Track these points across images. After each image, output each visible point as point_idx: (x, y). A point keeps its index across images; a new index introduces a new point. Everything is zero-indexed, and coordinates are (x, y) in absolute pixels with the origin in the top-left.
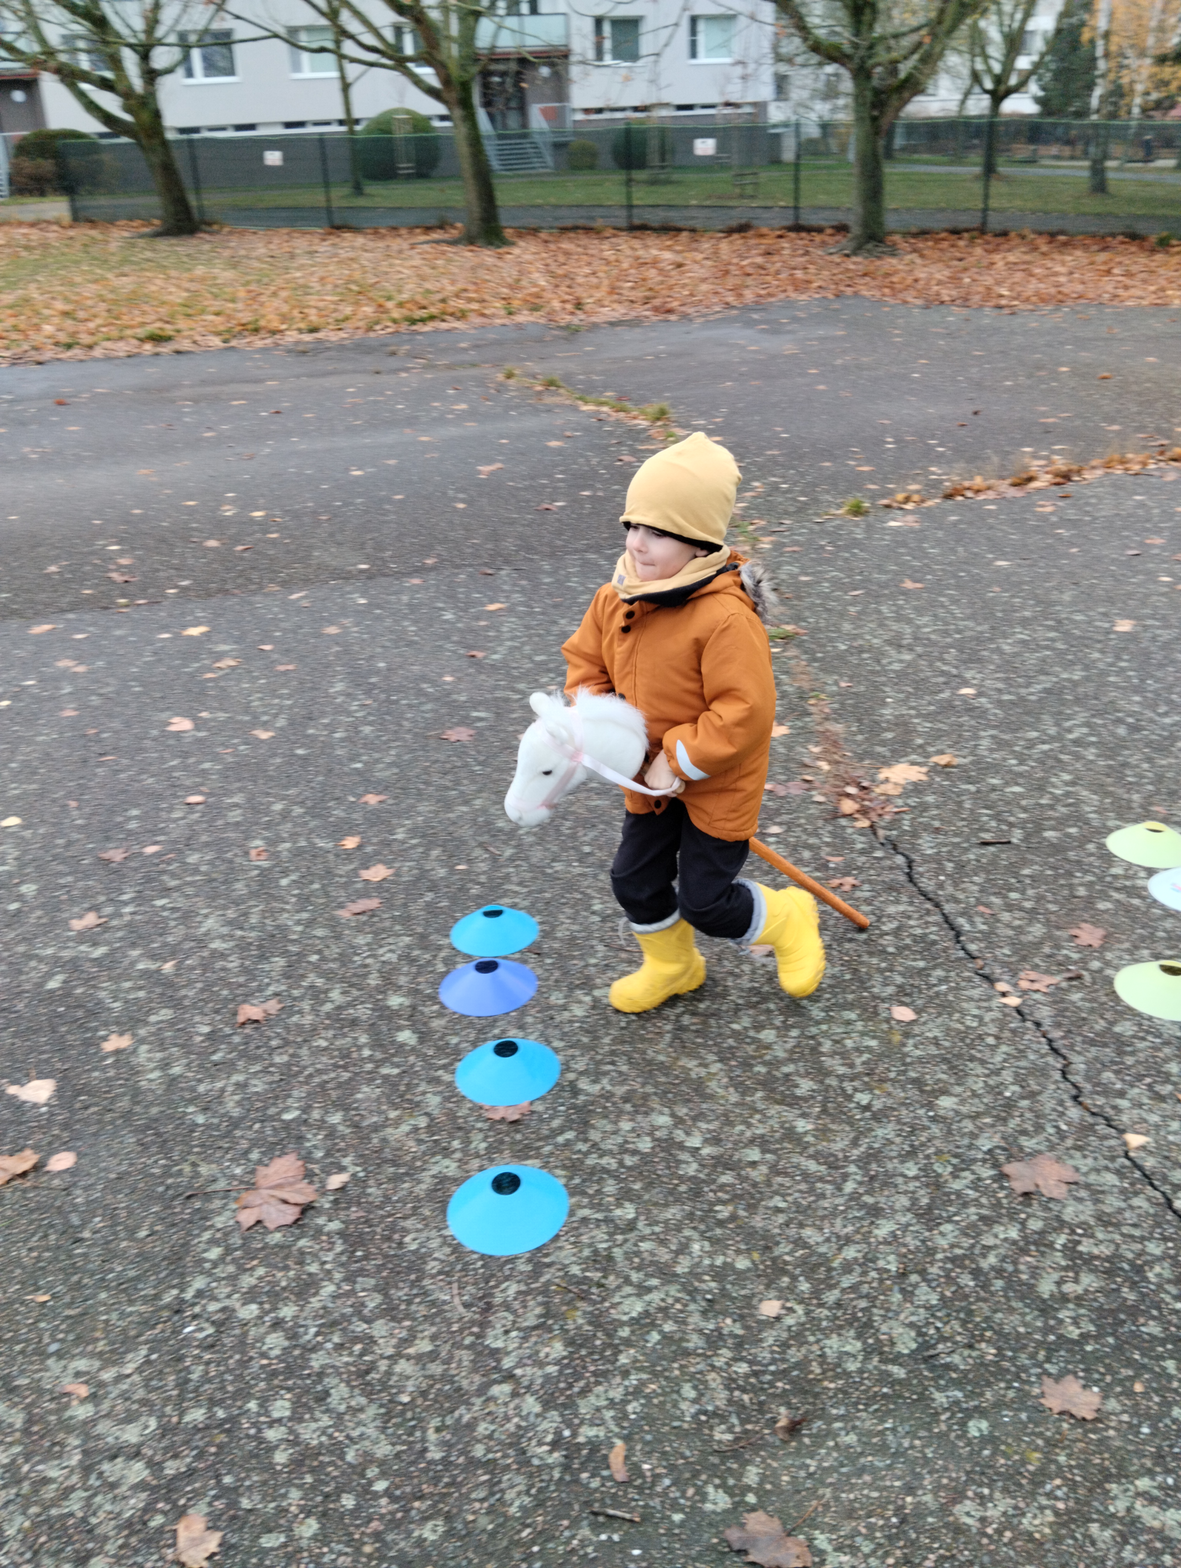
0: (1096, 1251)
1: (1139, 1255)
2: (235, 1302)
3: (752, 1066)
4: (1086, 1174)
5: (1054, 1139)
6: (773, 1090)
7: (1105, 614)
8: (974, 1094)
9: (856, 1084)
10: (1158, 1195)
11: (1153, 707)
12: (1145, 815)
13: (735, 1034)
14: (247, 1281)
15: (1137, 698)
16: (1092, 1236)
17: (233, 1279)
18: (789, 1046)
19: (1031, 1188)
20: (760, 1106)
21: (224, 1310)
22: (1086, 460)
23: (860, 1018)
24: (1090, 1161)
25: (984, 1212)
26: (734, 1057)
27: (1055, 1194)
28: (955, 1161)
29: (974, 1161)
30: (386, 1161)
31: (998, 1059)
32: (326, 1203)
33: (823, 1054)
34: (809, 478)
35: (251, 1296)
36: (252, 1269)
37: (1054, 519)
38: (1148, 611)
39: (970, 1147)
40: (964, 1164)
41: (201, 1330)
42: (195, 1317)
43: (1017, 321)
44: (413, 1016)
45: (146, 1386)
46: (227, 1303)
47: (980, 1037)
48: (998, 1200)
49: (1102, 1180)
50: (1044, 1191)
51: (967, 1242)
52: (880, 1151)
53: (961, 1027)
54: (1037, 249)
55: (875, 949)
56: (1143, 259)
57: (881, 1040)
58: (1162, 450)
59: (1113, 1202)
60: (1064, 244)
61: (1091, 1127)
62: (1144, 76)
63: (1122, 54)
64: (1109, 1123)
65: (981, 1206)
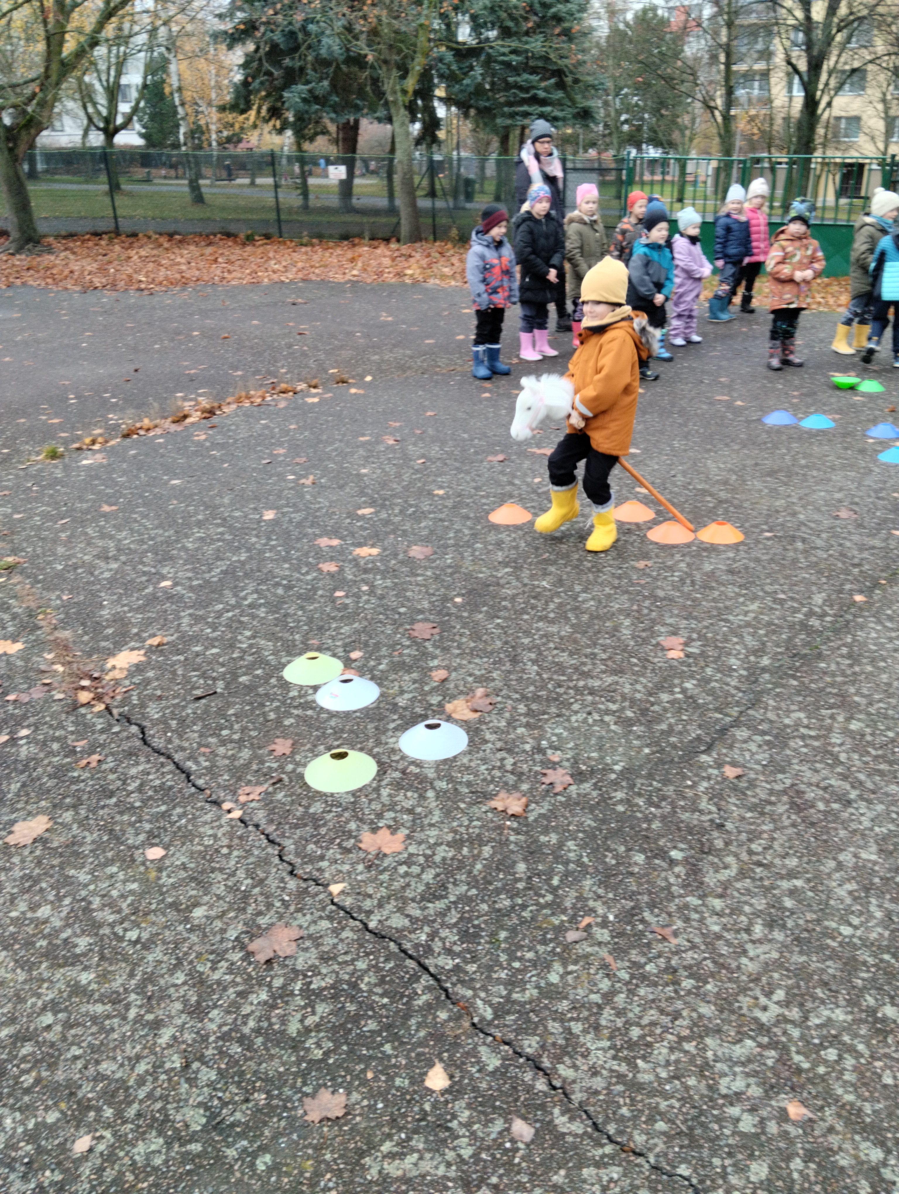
0: (323, 984)
1: (352, 974)
3: (33, 944)
4: (307, 928)
5: (282, 910)
6: (56, 957)
7: (255, 509)
8: (219, 897)
9: (126, 925)
10: (357, 923)
11: (298, 570)
12: (307, 648)
13: (15, 921)
15: (287, 566)
16: (320, 973)
18: (63, 914)
19: (271, 955)
20: (46, 975)
22: (224, 399)
23: (121, 869)
24: (308, 917)
25: (240, 988)
26: (16, 940)
27: (289, 952)
28: (212, 957)
29: (226, 951)
31: (232, 863)
33: (94, 910)
34: (8, 434)
37: (208, 444)
38: (284, 502)
39: (222, 941)
40: (219, 956)
43: (156, 299)
47: (217, 851)
48: (249, 975)
49: (318, 928)
50: (280, 953)
51: (230, 1019)
52: (153, 973)
53: (202, 848)
54: (161, 245)
55: (125, 808)
56: (238, 251)
57: (141, 881)
58: (274, 386)
59: (329, 941)
60: (180, 241)
61: (306, 891)
62: (215, 120)
63: (196, 104)
64: (317, 883)
65: (236, 984)
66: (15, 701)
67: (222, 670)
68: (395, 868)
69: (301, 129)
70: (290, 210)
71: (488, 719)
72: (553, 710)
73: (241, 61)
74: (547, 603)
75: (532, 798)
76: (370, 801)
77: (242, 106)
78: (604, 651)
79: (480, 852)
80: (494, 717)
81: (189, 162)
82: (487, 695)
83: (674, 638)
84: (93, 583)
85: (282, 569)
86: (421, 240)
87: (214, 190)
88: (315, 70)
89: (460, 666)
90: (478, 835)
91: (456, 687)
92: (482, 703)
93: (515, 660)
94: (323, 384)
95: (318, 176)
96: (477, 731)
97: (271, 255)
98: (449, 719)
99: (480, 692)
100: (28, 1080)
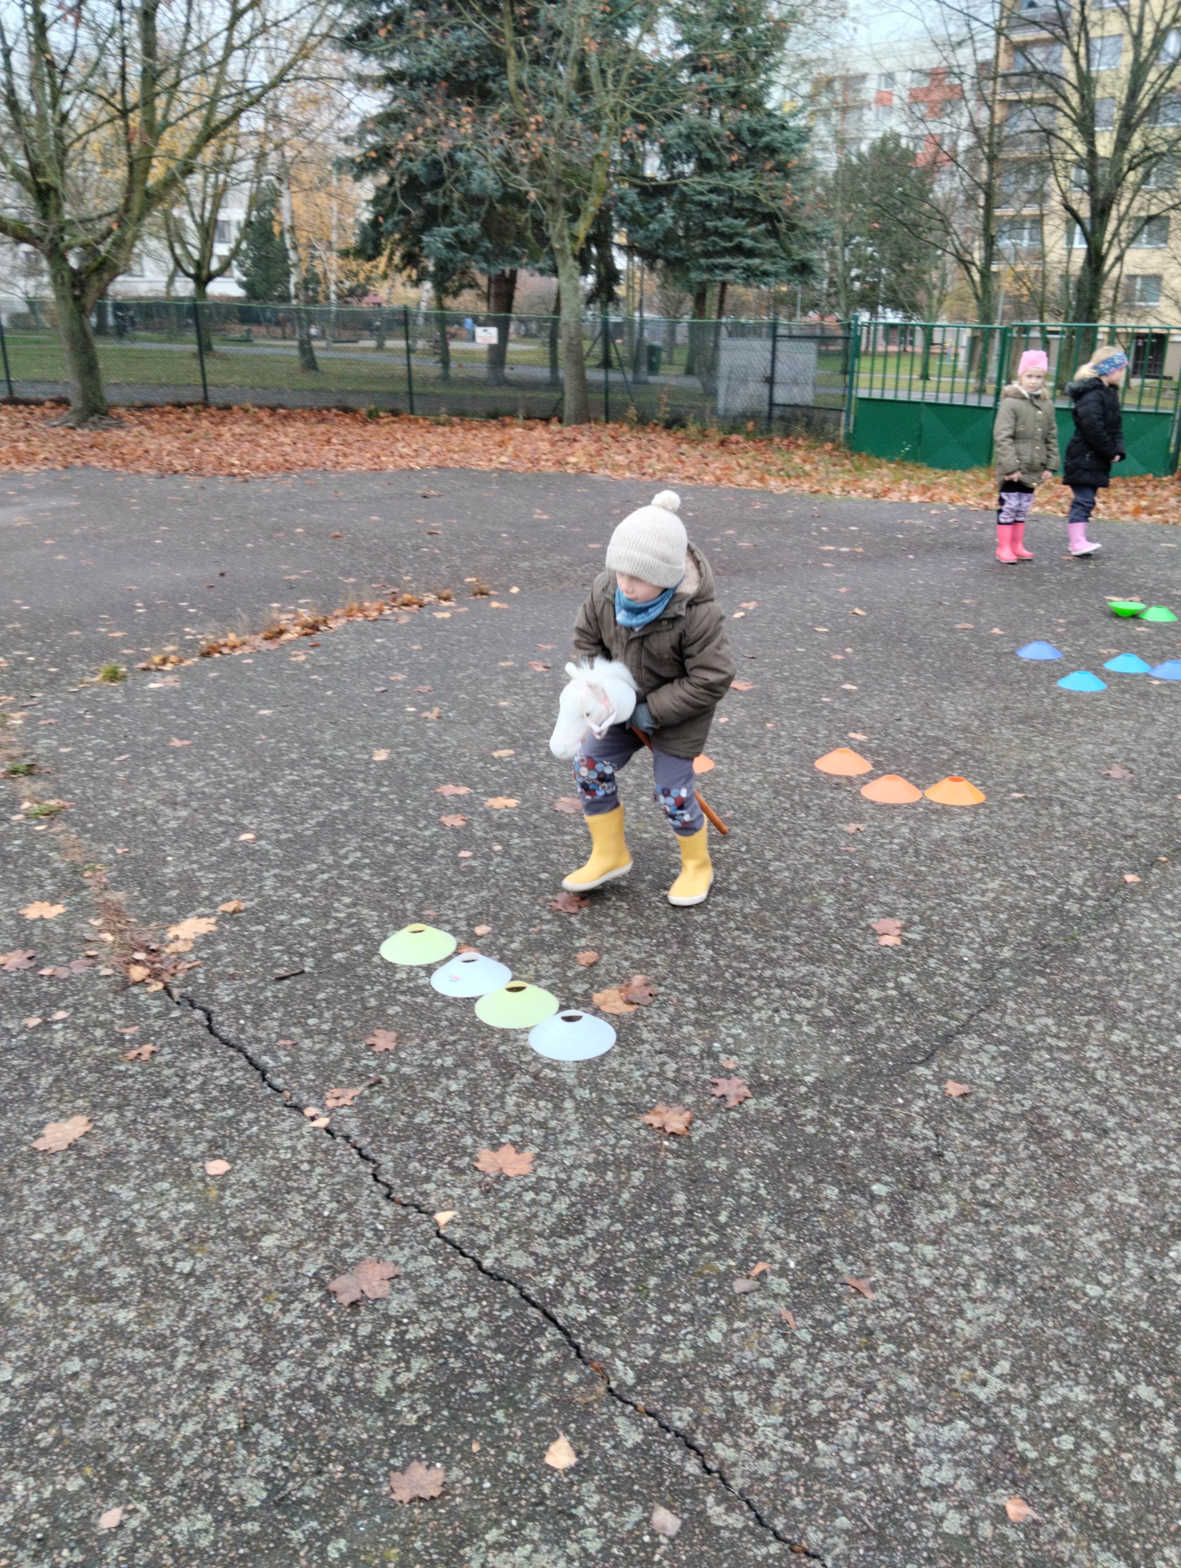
0: (422, 1334)
1: (459, 1323)
3: (60, 1273)
4: (405, 1265)
5: (373, 1242)
6: (88, 1291)
7: (363, 747)
8: (295, 1224)
9: (177, 1254)
10: (469, 1261)
12: (421, 920)
16: (417, 1321)
18: (99, 1239)
19: (358, 1296)
20: (74, 1312)
22: (330, 611)
23: (174, 1185)
24: (407, 1251)
25: (316, 1336)
26: (38, 1268)
27: (380, 1294)
28: (283, 1296)
29: (301, 1289)
31: (314, 1182)
33: (138, 1235)
34: (57, 649)
37: (308, 666)
38: (400, 739)
39: (296, 1277)
40: (292, 1296)
43: (251, 488)
47: (295, 1167)
48: (329, 1320)
49: (418, 1265)
50: (370, 1295)
51: (302, 1372)
52: (208, 1313)
53: (275, 1163)
54: (260, 421)
55: (181, 1110)
56: (357, 430)
57: (197, 1201)
58: (394, 596)
59: (432, 1282)
60: (285, 417)
61: (405, 1219)
62: (335, 267)
63: (314, 247)
64: (419, 1210)
65: (311, 1330)
66: (51, 976)
67: (312, 944)
68: (520, 1195)
69: (444, 281)
70: (425, 381)
71: (646, 1014)
72: (730, 1005)
73: (371, 196)
74: (728, 873)
75: (698, 1113)
76: (492, 1111)
77: (370, 252)
78: (799, 934)
79: (629, 1178)
80: (654, 1012)
81: (300, 319)
82: (647, 985)
83: (888, 921)
84: (156, 834)
85: (394, 822)
86: (589, 420)
87: (330, 354)
88: (463, 209)
89: (614, 947)
90: (627, 1157)
91: (608, 972)
92: (640, 994)
93: (684, 942)
94: (457, 595)
95: (462, 339)
96: (632, 1028)
97: (399, 435)
98: (597, 1012)
99: (638, 980)
100: (46, 1438)
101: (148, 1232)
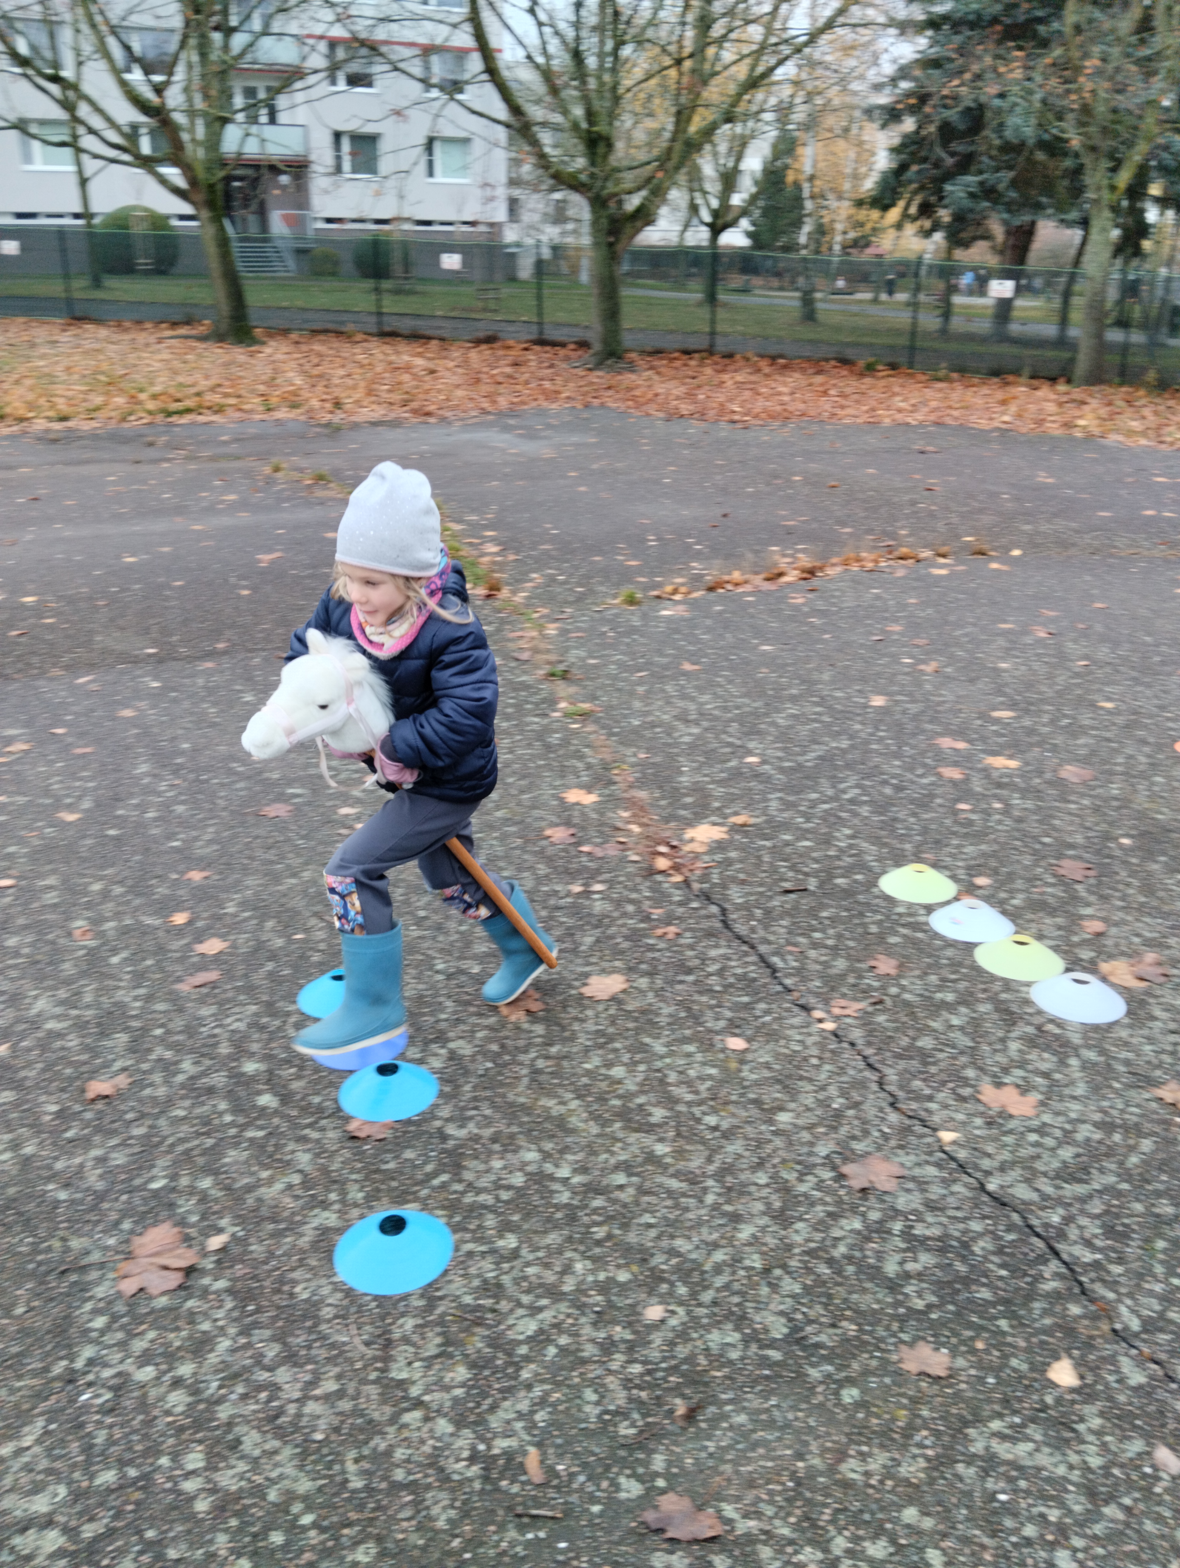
0: (928, 1233)
1: (964, 1233)
2: (128, 1366)
3: (606, 1101)
4: (911, 1169)
5: (880, 1142)
6: (630, 1120)
7: (860, 691)
8: (807, 1109)
9: (703, 1108)
10: (972, 1180)
12: (916, 861)
13: (588, 1073)
14: (139, 1345)
15: (897, 763)
16: (924, 1221)
17: (123, 1345)
18: (638, 1080)
19: (867, 1184)
20: (620, 1135)
21: (119, 1374)
22: (827, 559)
23: (699, 1050)
24: (912, 1157)
25: (830, 1209)
26: (589, 1092)
27: (888, 1188)
28: (798, 1167)
29: (814, 1166)
30: (263, 1219)
31: (823, 1076)
32: (208, 1264)
33: (670, 1084)
34: (582, 571)
35: (145, 1359)
36: (142, 1333)
37: (806, 609)
38: (897, 688)
39: (809, 1154)
40: (807, 1169)
41: (98, 1396)
42: (90, 1384)
43: (750, 434)
44: (271, 1081)
45: (49, 1456)
46: (121, 1368)
47: (805, 1059)
48: (840, 1198)
49: (924, 1173)
50: (878, 1186)
51: (817, 1236)
52: (732, 1165)
53: (788, 1052)
54: (760, 370)
55: (703, 988)
56: (854, 382)
57: (720, 1068)
58: (890, 550)
59: (936, 1190)
60: (784, 367)
61: (910, 1129)
62: (844, 217)
64: (924, 1123)
65: (826, 1204)
66: (589, 853)
67: (815, 866)
68: (1023, 1134)
69: (958, 231)
70: (927, 335)
71: (1159, 993)
73: (894, 144)
76: (994, 1051)
77: (885, 201)
79: (1137, 1144)
80: (1166, 992)
81: (806, 269)
82: (1159, 964)
84: (671, 746)
85: (892, 766)
86: (1101, 383)
87: (831, 307)
89: (1123, 921)
90: (1136, 1124)
91: (1117, 945)
92: (1152, 972)
94: (955, 553)
96: (1144, 1001)
97: (896, 389)
98: (1105, 980)
99: (1150, 957)
100: (600, 1232)
101: (679, 1084)
